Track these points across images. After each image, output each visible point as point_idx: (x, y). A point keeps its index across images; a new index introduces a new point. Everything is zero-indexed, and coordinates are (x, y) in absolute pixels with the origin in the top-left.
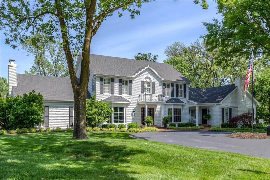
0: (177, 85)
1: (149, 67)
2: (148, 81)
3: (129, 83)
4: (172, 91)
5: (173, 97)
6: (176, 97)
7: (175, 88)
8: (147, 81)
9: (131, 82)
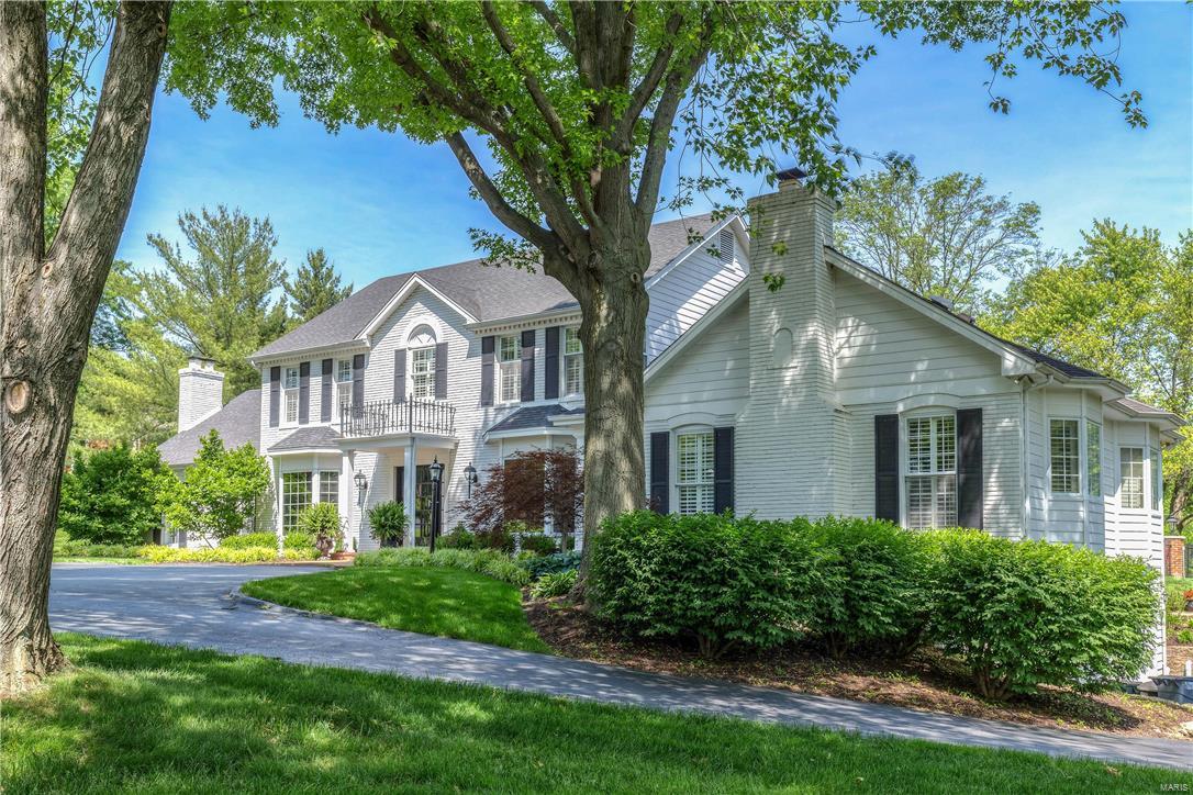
0: (553, 335)
1: (419, 281)
2: (429, 344)
3: (355, 367)
4: (527, 370)
5: (533, 399)
6: (547, 397)
7: (539, 351)
8: (425, 344)
9: (359, 362)
